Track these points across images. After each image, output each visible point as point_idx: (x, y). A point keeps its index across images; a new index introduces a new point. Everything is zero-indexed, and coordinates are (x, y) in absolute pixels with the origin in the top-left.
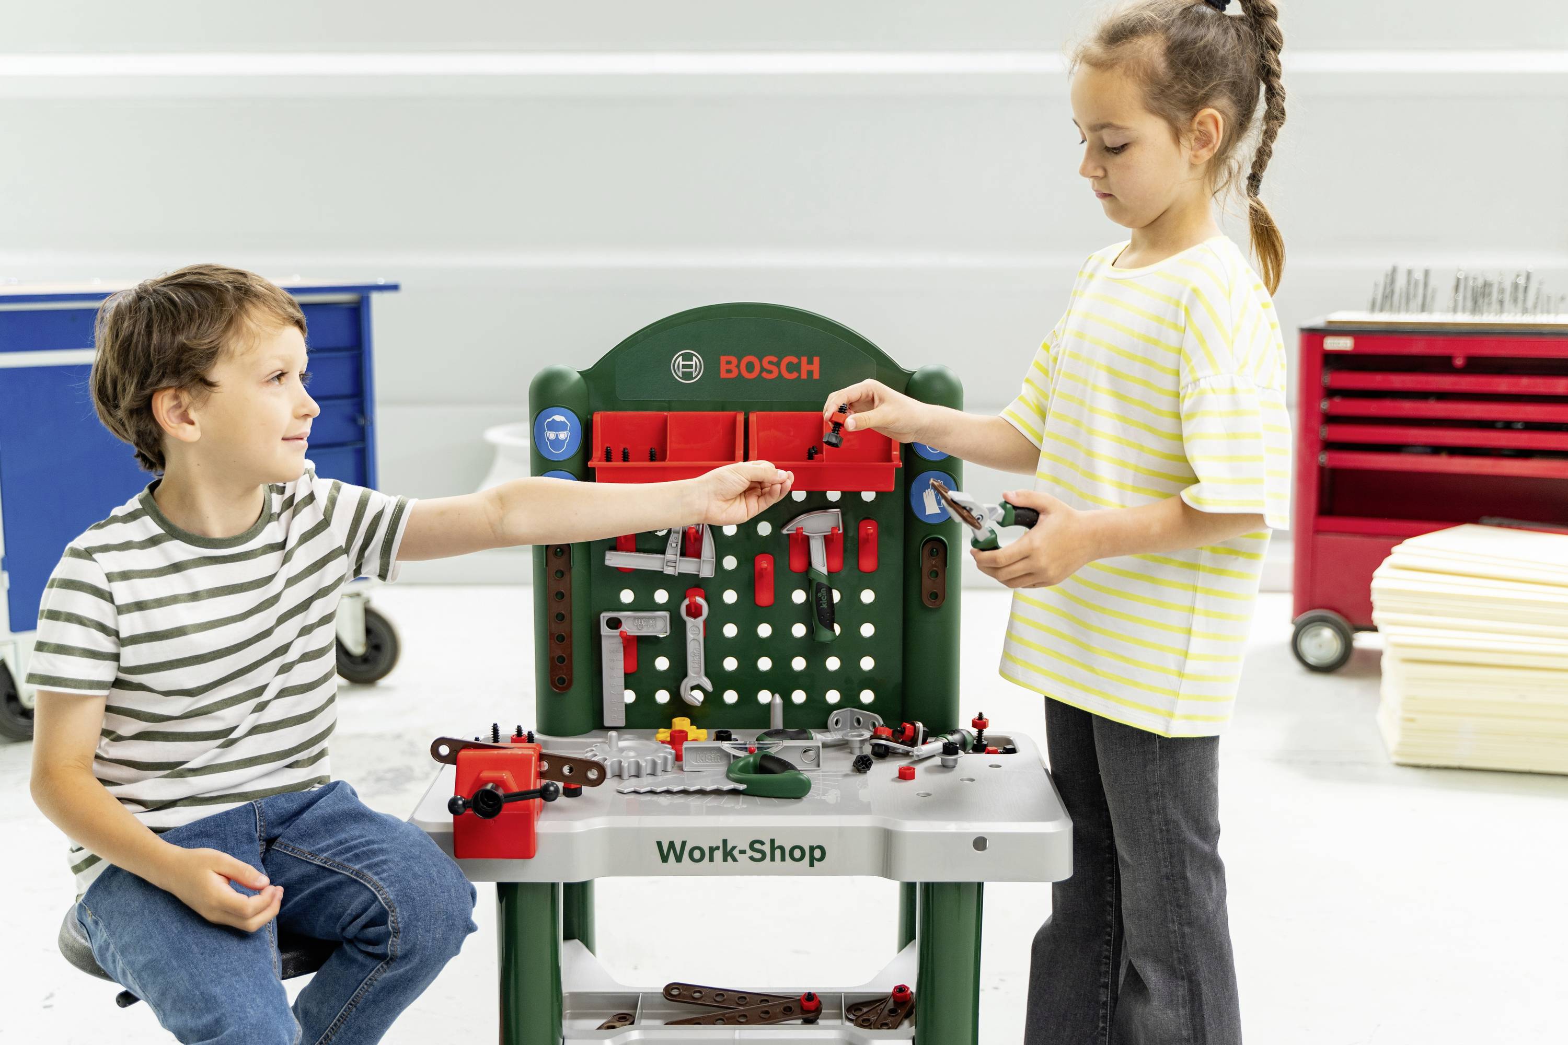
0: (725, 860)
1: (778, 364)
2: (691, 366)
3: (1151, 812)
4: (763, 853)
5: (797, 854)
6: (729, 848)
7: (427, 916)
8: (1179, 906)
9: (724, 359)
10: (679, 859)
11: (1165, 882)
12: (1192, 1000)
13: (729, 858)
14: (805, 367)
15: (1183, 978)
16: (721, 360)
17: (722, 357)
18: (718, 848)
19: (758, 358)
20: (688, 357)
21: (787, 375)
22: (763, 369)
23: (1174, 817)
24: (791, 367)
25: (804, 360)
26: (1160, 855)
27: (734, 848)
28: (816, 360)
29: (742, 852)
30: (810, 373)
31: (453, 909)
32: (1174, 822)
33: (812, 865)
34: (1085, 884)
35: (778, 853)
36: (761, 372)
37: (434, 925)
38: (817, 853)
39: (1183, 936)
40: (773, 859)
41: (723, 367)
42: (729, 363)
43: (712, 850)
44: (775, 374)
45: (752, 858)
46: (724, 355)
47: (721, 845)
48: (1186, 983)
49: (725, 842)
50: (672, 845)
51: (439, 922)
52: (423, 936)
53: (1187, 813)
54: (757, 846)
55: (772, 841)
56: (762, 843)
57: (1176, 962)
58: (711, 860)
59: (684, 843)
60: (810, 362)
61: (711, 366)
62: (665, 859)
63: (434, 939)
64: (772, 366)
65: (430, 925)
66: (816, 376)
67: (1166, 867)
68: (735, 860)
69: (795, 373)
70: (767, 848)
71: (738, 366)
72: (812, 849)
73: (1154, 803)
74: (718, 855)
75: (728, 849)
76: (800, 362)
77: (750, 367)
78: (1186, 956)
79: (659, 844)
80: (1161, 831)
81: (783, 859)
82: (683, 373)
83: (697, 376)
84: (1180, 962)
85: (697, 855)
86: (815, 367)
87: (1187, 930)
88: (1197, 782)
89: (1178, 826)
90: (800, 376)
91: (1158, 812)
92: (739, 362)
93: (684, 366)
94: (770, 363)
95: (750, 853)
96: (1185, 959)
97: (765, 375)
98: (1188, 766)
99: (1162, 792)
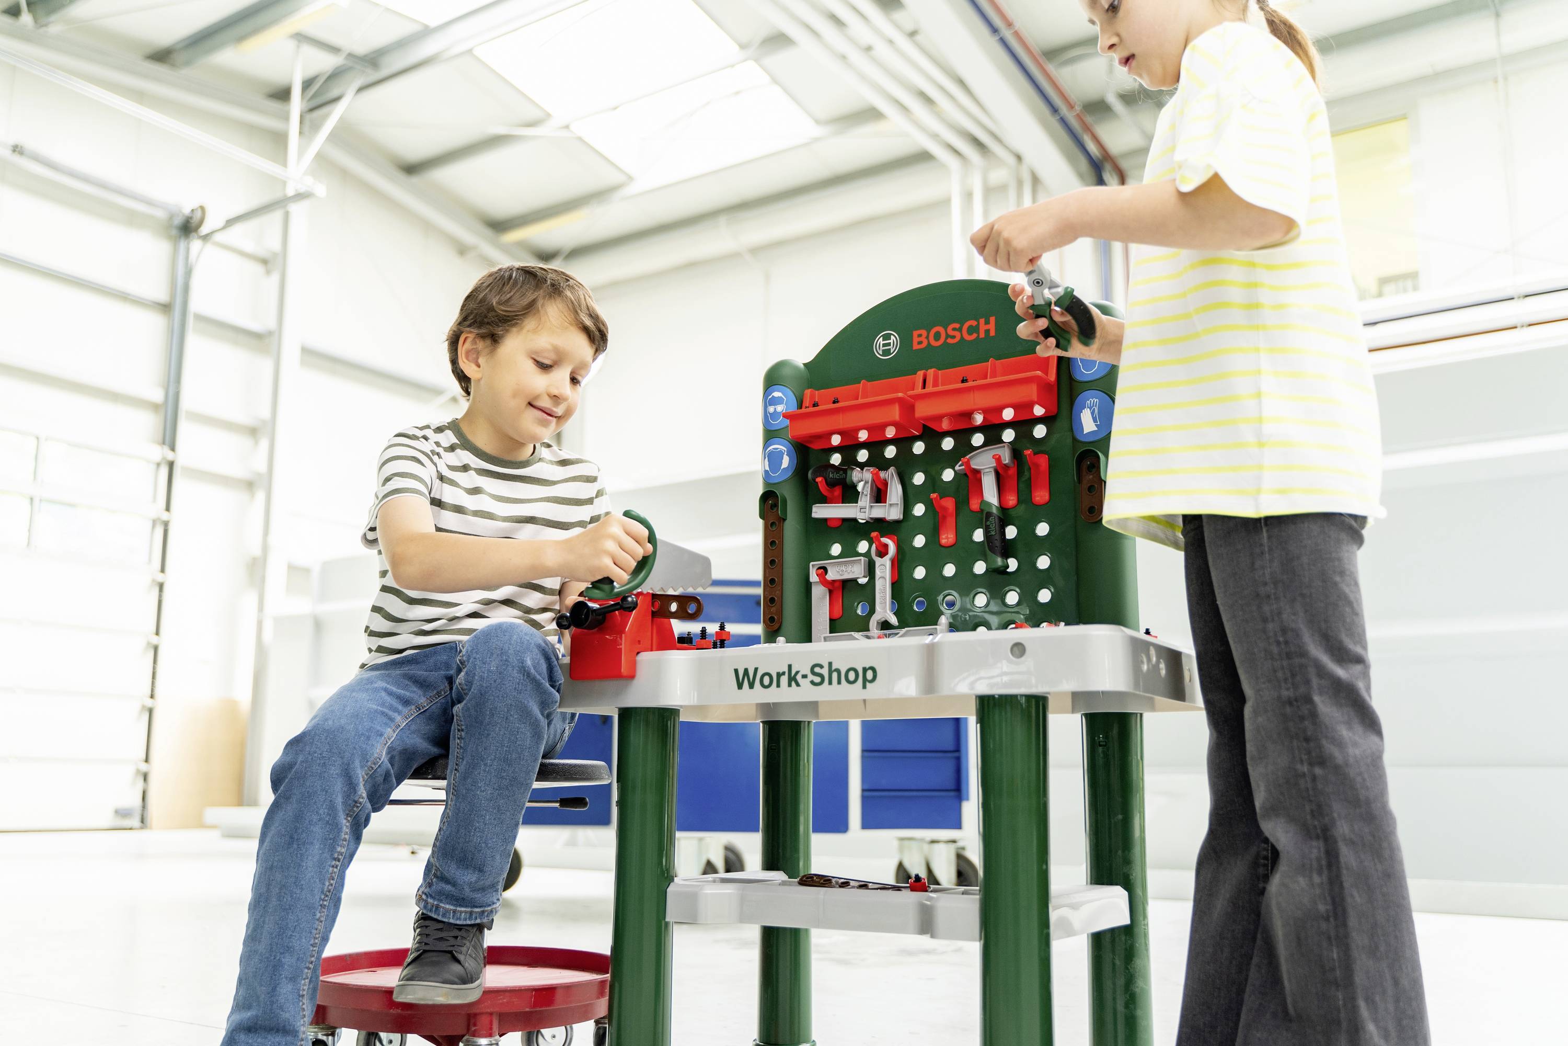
0: (790, 685)
1: (960, 330)
2: (889, 344)
3: (1265, 620)
4: (822, 676)
5: (852, 676)
6: (793, 673)
7: (485, 650)
8: (1307, 740)
9: (916, 333)
10: (751, 686)
11: (1288, 710)
12: (1329, 866)
13: (793, 683)
14: (983, 327)
15: (1318, 837)
16: (914, 334)
17: (914, 332)
18: (784, 673)
19: (944, 327)
20: (887, 337)
21: (968, 338)
22: (948, 336)
23: (1293, 625)
24: (971, 330)
25: (982, 321)
26: (1280, 674)
27: (797, 673)
28: (992, 319)
29: (804, 676)
30: (987, 331)
31: (509, 647)
32: (1293, 630)
33: (864, 687)
34: (1234, 772)
35: (835, 675)
36: (946, 339)
37: (489, 658)
38: (870, 675)
39: (1314, 778)
40: (830, 683)
41: (916, 339)
42: (920, 336)
43: (779, 675)
44: (958, 339)
45: (812, 683)
46: (916, 330)
47: (786, 670)
48: (1321, 844)
49: (790, 667)
50: (746, 671)
51: (495, 656)
52: (480, 668)
53: (1312, 621)
54: (817, 670)
55: (830, 664)
56: (821, 667)
57: (1309, 817)
58: (778, 686)
59: (756, 669)
60: (987, 322)
61: (906, 341)
62: (740, 686)
63: (489, 671)
64: (954, 334)
65: (486, 658)
66: (992, 333)
67: (1288, 689)
68: (798, 685)
69: (974, 334)
70: (825, 672)
71: (927, 337)
72: (865, 670)
73: (1266, 608)
74: (784, 680)
75: (793, 675)
76: (978, 325)
77: (937, 336)
78: (1319, 806)
79: (736, 671)
80: (1278, 643)
81: (839, 682)
82: (883, 350)
83: (894, 350)
84: (1313, 816)
85: (766, 680)
86: (992, 326)
87: (1318, 771)
88: (1320, 584)
89: (1298, 635)
90: (978, 336)
91: (1273, 620)
92: (928, 334)
93: (884, 345)
94: (954, 329)
95: (811, 677)
96: (1319, 811)
97: (950, 341)
98: (1305, 560)
99: (1275, 594)
